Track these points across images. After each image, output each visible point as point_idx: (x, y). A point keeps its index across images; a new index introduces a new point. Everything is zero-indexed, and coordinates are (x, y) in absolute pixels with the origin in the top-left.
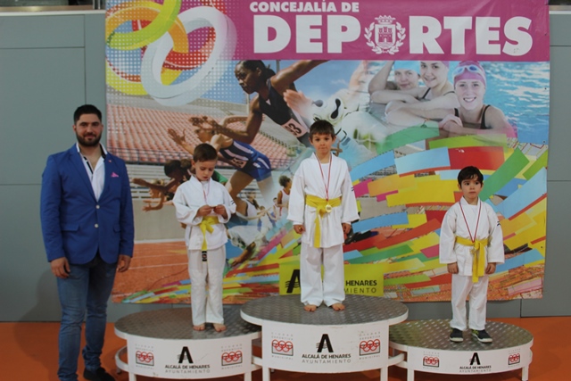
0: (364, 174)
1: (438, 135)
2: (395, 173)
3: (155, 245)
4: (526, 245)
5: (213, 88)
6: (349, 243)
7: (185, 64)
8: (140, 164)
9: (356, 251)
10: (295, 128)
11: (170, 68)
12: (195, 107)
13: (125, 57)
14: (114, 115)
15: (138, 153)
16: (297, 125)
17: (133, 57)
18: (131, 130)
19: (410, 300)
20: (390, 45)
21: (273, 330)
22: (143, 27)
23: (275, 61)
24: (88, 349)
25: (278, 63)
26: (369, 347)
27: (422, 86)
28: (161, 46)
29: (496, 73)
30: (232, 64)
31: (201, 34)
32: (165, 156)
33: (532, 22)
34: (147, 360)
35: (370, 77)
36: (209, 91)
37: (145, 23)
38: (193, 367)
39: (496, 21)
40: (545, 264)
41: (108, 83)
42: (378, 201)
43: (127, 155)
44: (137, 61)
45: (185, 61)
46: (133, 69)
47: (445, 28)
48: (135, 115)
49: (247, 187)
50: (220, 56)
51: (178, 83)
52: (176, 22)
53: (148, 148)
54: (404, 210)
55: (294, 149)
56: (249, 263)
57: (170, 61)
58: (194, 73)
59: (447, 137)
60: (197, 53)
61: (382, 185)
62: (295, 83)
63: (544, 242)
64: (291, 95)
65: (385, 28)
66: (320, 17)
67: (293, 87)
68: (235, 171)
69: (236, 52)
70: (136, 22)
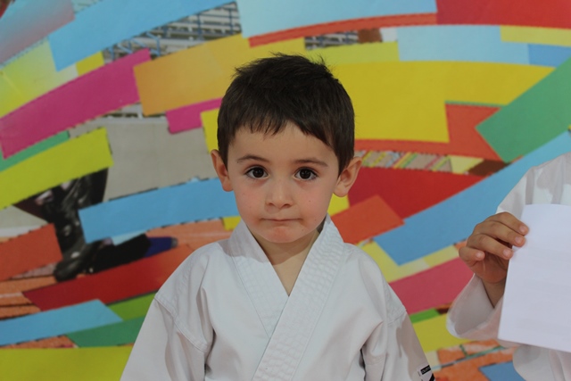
0: (124, 29)
2: (234, 31)
6: (72, 275)
9: (96, 304)
42: (174, 129)
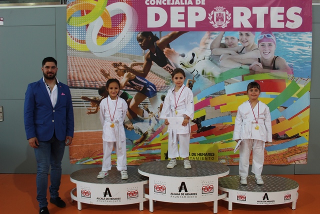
0: (208, 94)
1: (249, 73)
2: (225, 94)
3: (93, 133)
4: (298, 134)
5: (125, 47)
6: (199, 132)
7: (110, 34)
8: (85, 88)
9: (203, 137)
10: (170, 69)
11: (101, 36)
12: (115, 57)
13: (77, 30)
14: (71, 62)
15: (84, 83)
16: (171, 67)
17: (82, 30)
18: (80, 70)
19: (233, 164)
20: (222, 23)
21: (155, 180)
22: (87, 14)
23: (159, 32)
24: (52, 186)
25: (160, 33)
26: (207, 189)
27: (240, 46)
28: (97, 24)
29: (282, 38)
30: (135, 34)
31: (119, 17)
32: (99, 84)
33: (302, 10)
34: (87, 195)
35: (211, 41)
36: (123, 49)
37: (88, 12)
38: (111, 199)
39: (282, 10)
40: (309, 145)
41: (68, 44)
42: (215, 109)
43: (78, 84)
44: (84, 32)
45: (110, 32)
46: (82, 37)
47: (253, 13)
48: (83, 62)
49: (144, 101)
50: (129, 30)
51: (106, 44)
52: (105, 10)
53: (90, 80)
54: (230, 114)
55: (169, 81)
56: (144, 143)
57: (101, 32)
58: (114, 39)
59: (254, 74)
60: (116, 28)
61: (217, 100)
62: (170, 44)
63: (308, 132)
64: (168, 51)
65: (220, 14)
66: (184, 7)
67: (169, 47)
68: (137, 92)
69: (137, 27)
70: (83, 11)
